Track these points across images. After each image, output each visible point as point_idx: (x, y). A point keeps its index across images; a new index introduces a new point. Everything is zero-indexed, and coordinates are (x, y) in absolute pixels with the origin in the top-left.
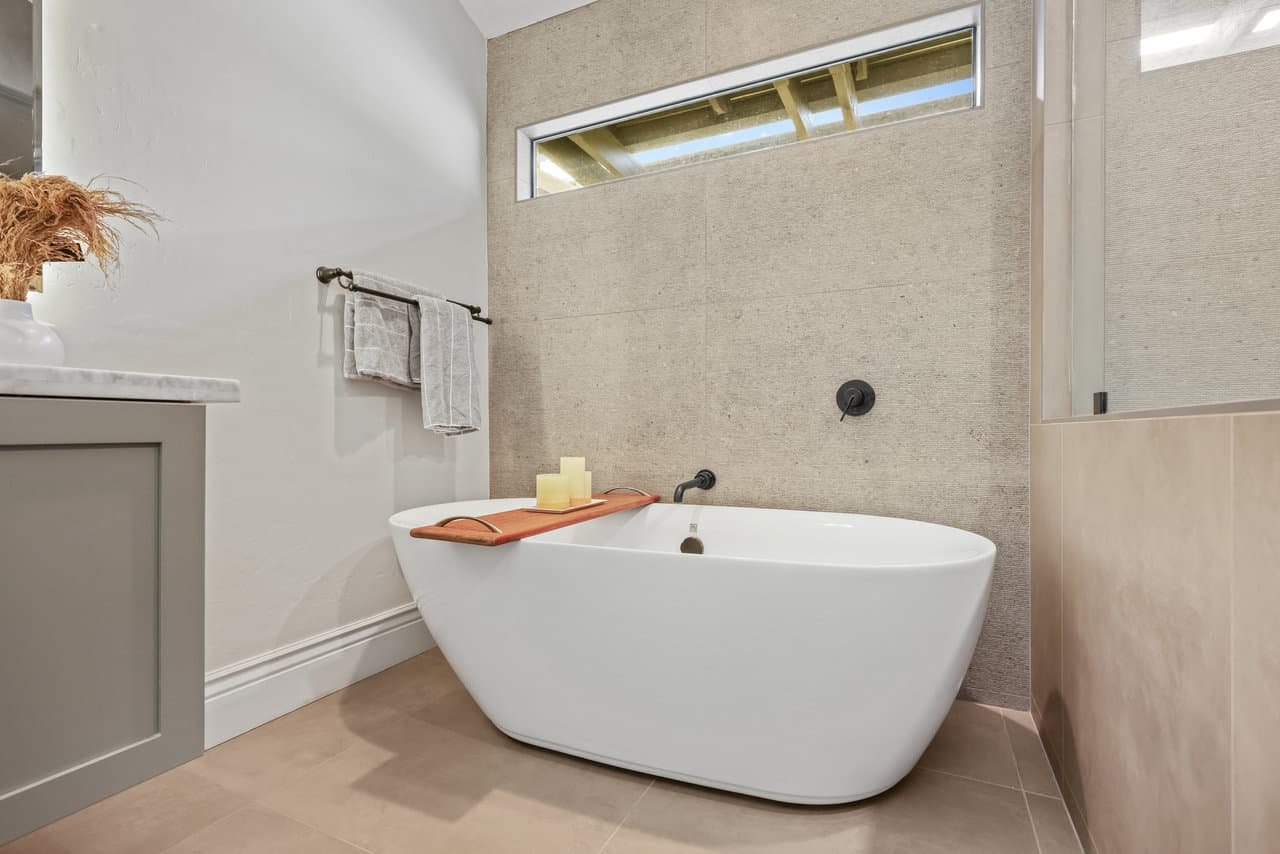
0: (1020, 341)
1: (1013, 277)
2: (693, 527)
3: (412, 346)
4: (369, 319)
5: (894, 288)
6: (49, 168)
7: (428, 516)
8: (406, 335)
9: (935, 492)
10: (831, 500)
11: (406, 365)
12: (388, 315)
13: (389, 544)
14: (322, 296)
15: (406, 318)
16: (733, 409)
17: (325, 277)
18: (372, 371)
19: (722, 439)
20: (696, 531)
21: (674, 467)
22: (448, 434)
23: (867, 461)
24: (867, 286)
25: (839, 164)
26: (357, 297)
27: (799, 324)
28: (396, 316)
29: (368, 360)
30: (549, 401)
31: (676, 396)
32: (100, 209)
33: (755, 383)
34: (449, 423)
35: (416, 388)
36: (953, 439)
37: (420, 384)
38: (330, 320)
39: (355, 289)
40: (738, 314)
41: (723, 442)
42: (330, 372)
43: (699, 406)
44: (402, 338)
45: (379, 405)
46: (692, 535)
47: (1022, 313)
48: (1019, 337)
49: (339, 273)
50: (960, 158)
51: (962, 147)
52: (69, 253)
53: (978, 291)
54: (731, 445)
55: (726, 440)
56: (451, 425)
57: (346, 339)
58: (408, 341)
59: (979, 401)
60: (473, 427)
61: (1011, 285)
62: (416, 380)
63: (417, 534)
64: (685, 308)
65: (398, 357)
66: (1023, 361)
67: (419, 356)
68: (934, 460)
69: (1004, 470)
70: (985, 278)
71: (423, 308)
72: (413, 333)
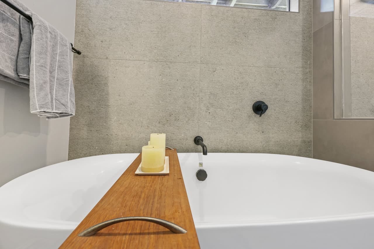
0: (310, 92)
1: (308, 70)
2: (201, 164)
3: (21, 49)
5: (273, 68)
8: (16, 39)
9: (285, 143)
10: (250, 148)
11: (14, 63)
15: (18, 26)
16: (211, 110)
19: (206, 123)
20: (202, 166)
21: (183, 135)
22: (48, 118)
23: (263, 132)
24: (264, 66)
25: (254, 19)
27: (239, 77)
28: (8, 21)
30: (112, 101)
31: (185, 103)
33: (221, 99)
34: (53, 110)
36: (291, 124)
37: (28, 80)
40: (214, 70)
41: (206, 124)
43: (196, 108)
44: (12, 40)
46: (201, 168)
47: (310, 83)
48: (309, 90)
50: (293, 28)
51: (293, 24)
53: (298, 73)
54: (210, 125)
55: (208, 123)
56: (54, 111)
58: (17, 44)
59: (298, 111)
60: (70, 113)
61: (307, 73)
62: (24, 76)
64: (191, 64)
65: (6, 54)
66: (310, 98)
67: (28, 58)
68: (285, 131)
69: (305, 135)
70: (300, 69)
72: (23, 39)
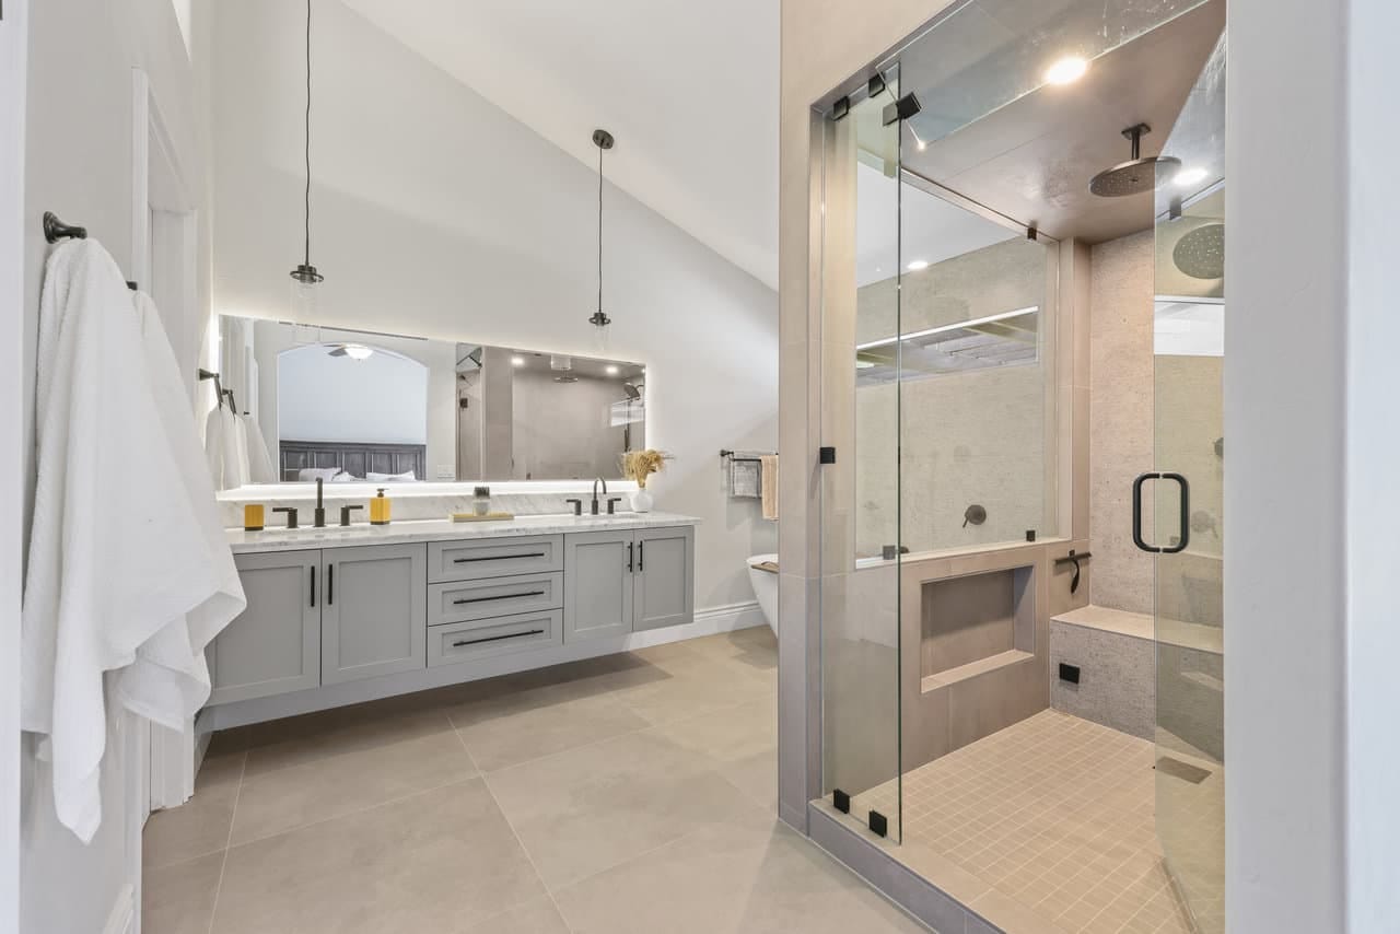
3: (758, 480)
4: (740, 472)
6: (648, 448)
7: (758, 560)
11: (756, 489)
12: (748, 468)
13: (747, 569)
14: (722, 462)
15: (756, 468)
17: (723, 454)
18: (741, 494)
26: (736, 463)
28: (752, 468)
29: (740, 490)
32: (664, 458)
35: (760, 498)
37: (762, 498)
38: (725, 472)
39: (735, 460)
42: (725, 495)
44: (754, 477)
45: (744, 506)
49: (729, 453)
52: (654, 471)
57: (731, 480)
58: (757, 478)
62: (760, 495)
63: (753, 567)
65: (753, 486)
67: (761, 484)
71: (763, 462)
72: (759, 474)
